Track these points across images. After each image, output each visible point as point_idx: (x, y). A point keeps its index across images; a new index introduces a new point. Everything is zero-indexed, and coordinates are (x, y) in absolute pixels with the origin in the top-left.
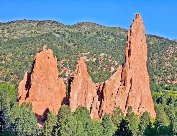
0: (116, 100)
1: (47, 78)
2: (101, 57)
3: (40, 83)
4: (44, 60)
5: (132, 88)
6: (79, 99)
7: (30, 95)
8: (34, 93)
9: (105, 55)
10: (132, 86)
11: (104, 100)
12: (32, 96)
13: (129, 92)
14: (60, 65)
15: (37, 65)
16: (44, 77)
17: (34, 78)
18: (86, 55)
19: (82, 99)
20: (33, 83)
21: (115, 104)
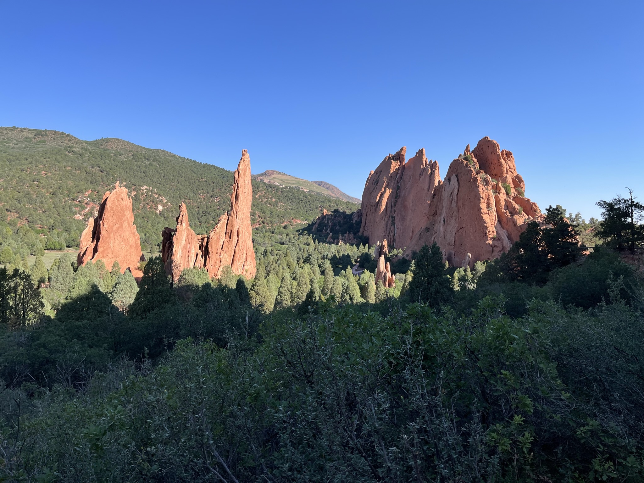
0: (221, 256)
3: (112, 234)
4: (118, 202)
5: (239, 242)
6: (183, 256)
7: (100, 249)
8: (105, 248)
9: (148, 188)
10: (239, 239)
11: (209, 257)
12: (103, 251)
14: (84, 199)
15: (109, 209)
16: (117, 226)
17: (105, 226)
19: (185, 256)
20: (103, 233)
21: (221, 261)
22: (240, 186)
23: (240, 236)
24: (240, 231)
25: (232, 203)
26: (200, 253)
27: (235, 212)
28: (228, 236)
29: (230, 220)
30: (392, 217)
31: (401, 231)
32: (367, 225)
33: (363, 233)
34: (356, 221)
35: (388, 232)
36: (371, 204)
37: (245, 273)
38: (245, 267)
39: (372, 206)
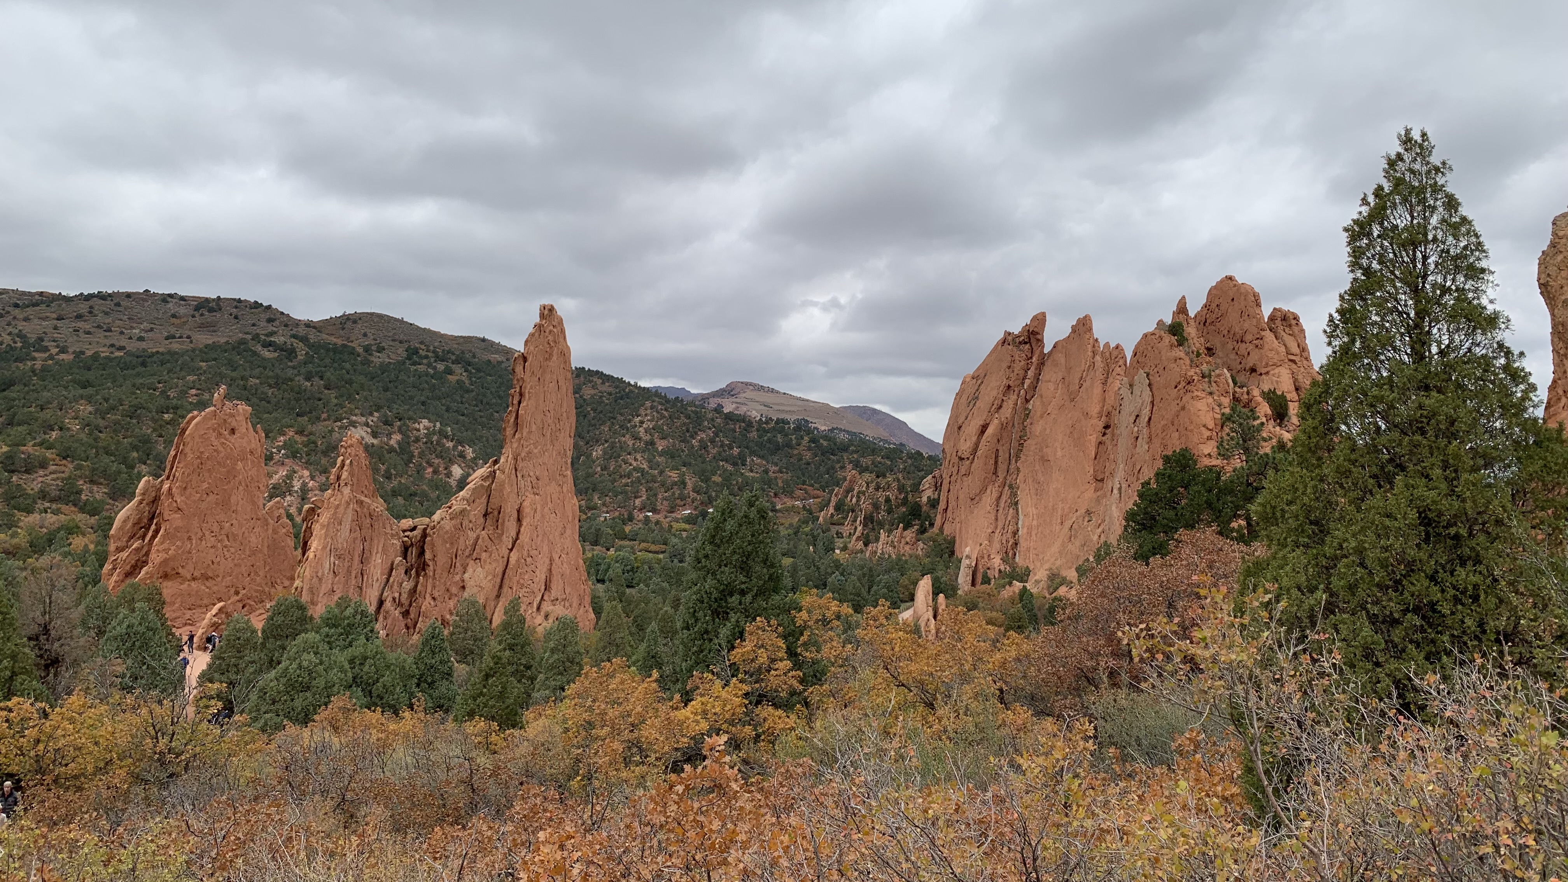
0: (466, 576)
1: (224, 500)
2: (418, 430)
3: (196, 518)
4: (218, 438)
5: (520, 536)
9: (431, 425)
10: (522, 529)
11: (426, 576)
13: (511, 550)
17: (177, 497)
18: (367, 425)
19: (349, 572)
20: (170, 515)
22: (527, 396)
23: (524, 523)
24: (527, 510)
26: (401, 564)
28: (491, 522)
29: (497, 480)
30: (1011, 487)
31: (1035, 523)
32: (950, 508)
33: (941, 529)
35: (1000, 525)
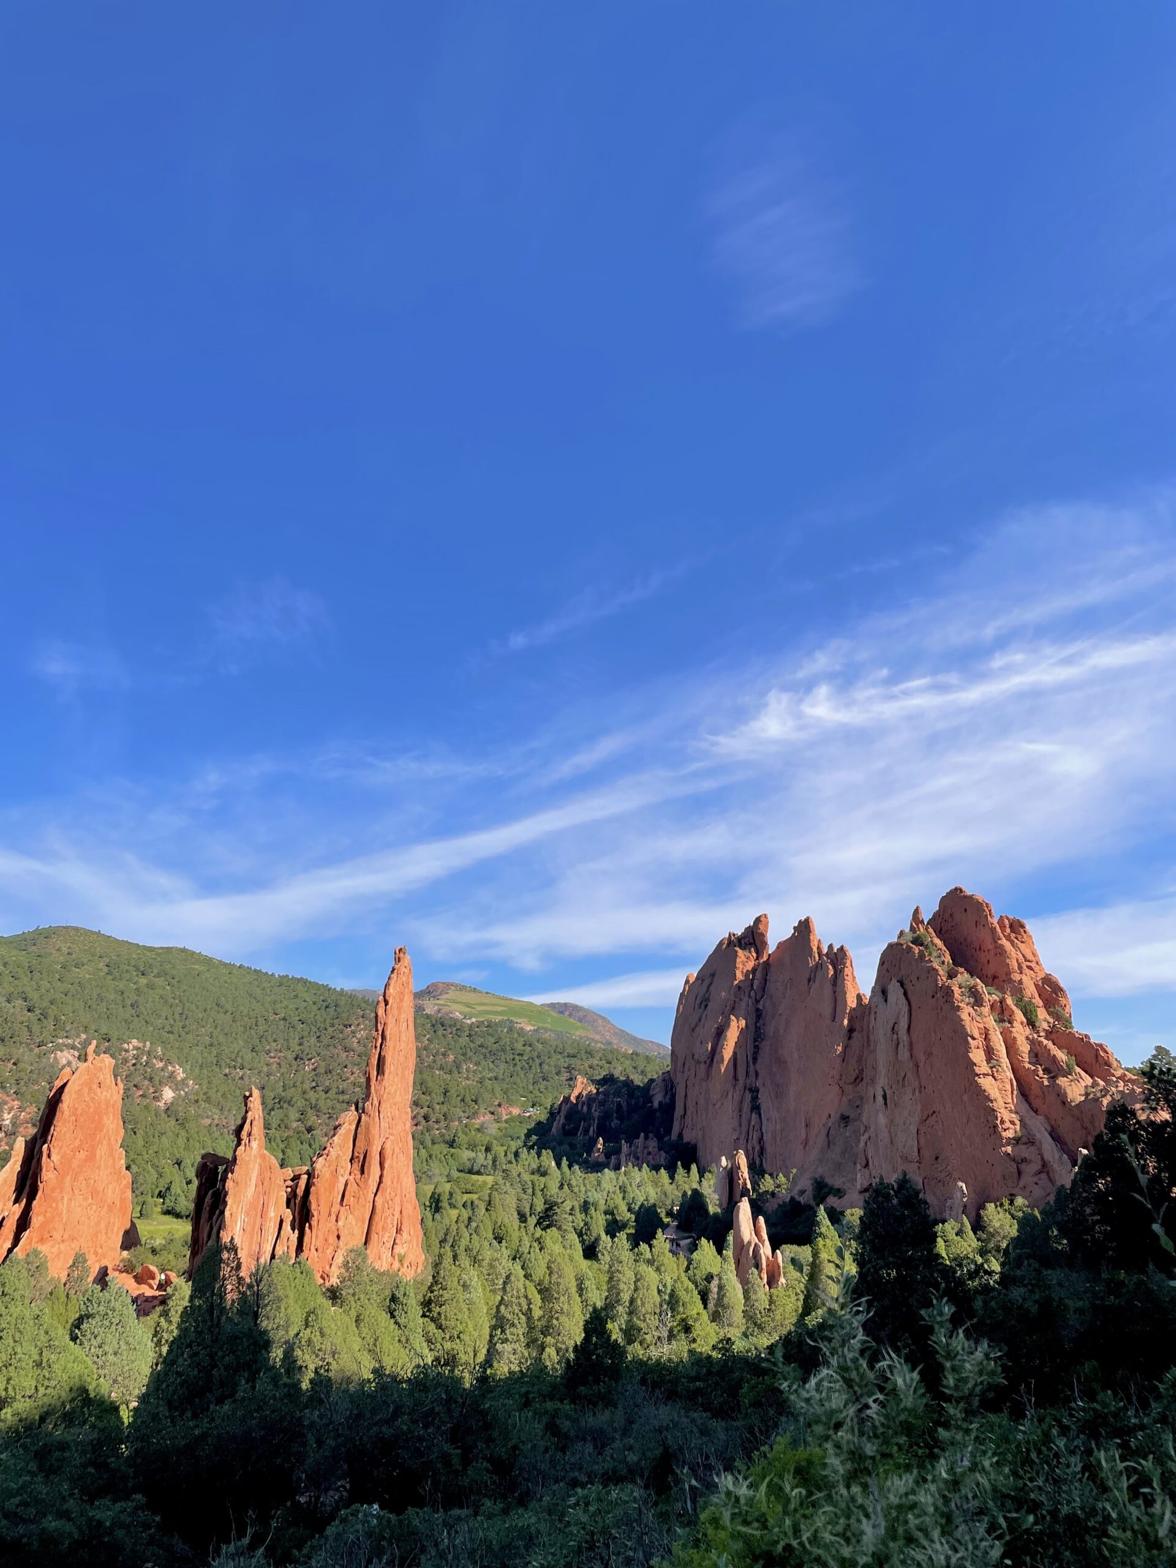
0: (340, 1223)
1: (91, 1158)
3: (69, 1177)
5: (384, 1179)
7: (36, 1220)
8: (48, 1215)
10: (385, 1172)
11: (310, 1227)
12: (43, 1226)
13: (376, 1194)
15: (67, 1113)
16: (82, 1155)
17: (54, 1157)
19: (254, 1227)
20: (48, 1175)
21: (338, 1237)
22: (388, 1038)
23: (386, 1166)
24: (388, 1152)
25: (368, 1080)
26: (288, 1215)
27: (376, 1102)
28: (357, 1166)
29: (362, 1123)
30: (751, 1090)
31: (778, 1126)
32: (689, 1113)
33: (680, 1136)
34: (660, 1103)
35: (744, 1129)
36: (696, 1057)
37: (396, 1265)
38: (399, 1249)
39: (698, 1062)
